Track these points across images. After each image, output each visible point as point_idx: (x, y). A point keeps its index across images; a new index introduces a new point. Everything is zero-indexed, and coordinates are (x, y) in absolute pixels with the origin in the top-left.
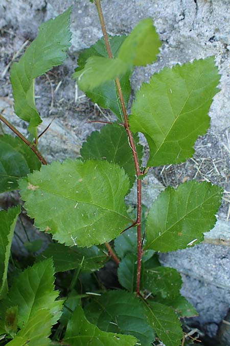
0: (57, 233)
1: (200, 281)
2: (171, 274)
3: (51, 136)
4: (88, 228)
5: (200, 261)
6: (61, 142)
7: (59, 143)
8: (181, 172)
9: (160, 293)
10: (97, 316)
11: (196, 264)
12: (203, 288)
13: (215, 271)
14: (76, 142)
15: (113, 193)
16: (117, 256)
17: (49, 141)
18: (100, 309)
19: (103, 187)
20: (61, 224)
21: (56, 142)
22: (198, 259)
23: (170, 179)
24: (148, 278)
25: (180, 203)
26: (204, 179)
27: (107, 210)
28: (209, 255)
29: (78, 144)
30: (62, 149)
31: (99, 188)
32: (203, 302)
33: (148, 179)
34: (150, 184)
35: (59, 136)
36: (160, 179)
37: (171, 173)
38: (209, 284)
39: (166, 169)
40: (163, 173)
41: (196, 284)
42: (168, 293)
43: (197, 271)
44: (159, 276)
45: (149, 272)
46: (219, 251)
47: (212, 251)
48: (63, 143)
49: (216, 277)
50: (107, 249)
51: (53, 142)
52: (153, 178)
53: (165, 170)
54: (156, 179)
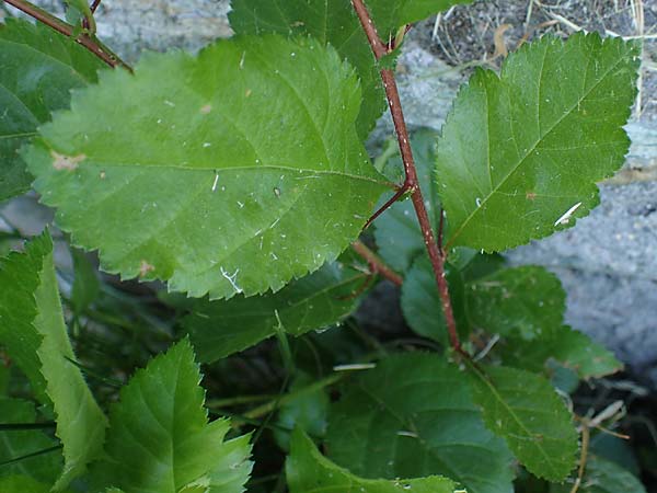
0: (177, 274)
1: (608, 276)
2: (534, 281)
3: (139, 13)
4: (267, 235)
5: (594, 233)
6: (166, 22)
7: (162, 24)
8: (488, 15)
9: (516, 331)
10: (364, 423)
11: (584, 241)
12: (620, 291)
13: (636, 249)
14: (202, 13)
15: (317, 124)
16: (393, 271)
17: (135, 27)
18: (370, 406)
19: (281, 116)
20: (185, 247)
21: (154, 24)
22: (588, 229)
23: (462, 44)
24: (480, 301)
25: (517, 110)
26: (551, 19)
27: (310, 173)
28: (612, 214)
29: (207, 14)
30: (172, 38)
31: (269, 119)
32: (628, 320)
33: (406, 58)
34: (413, 69)
35: (157, 8)
36: (436, 50)
37: (460, 27)
38: (631, 278)
39: (445, 18)
40: (439, 32)
41: (600, 283)
42: (536, 327)
43: (592, 256)
44: (504, 290)
45: (477, 287)
46: (635, 198)
47: (618, 202)
48: (170, 24)
49: (641, 260)
50: (362, 259)
51: (147, 28)
52: (417, 51)
53: (442, 22)
54: (424, 53)
